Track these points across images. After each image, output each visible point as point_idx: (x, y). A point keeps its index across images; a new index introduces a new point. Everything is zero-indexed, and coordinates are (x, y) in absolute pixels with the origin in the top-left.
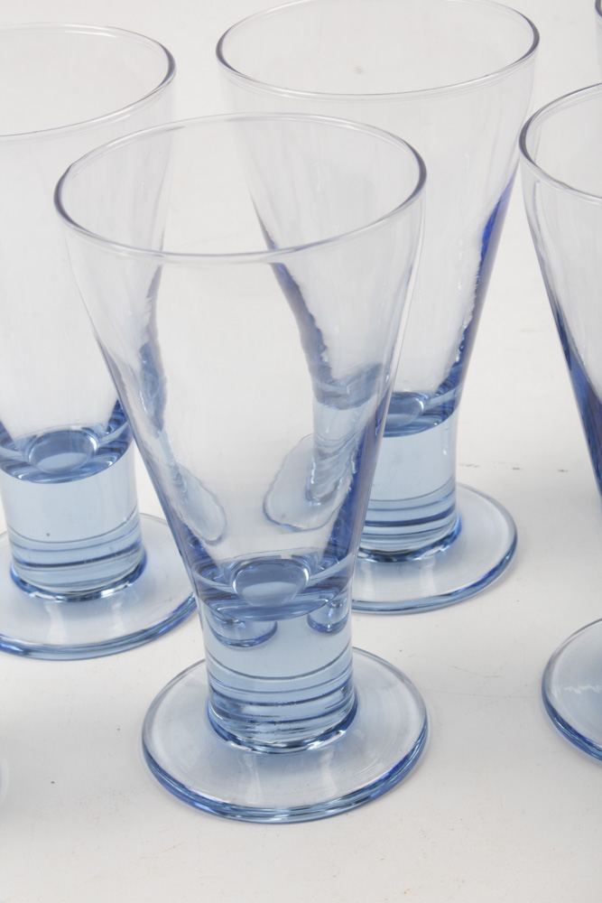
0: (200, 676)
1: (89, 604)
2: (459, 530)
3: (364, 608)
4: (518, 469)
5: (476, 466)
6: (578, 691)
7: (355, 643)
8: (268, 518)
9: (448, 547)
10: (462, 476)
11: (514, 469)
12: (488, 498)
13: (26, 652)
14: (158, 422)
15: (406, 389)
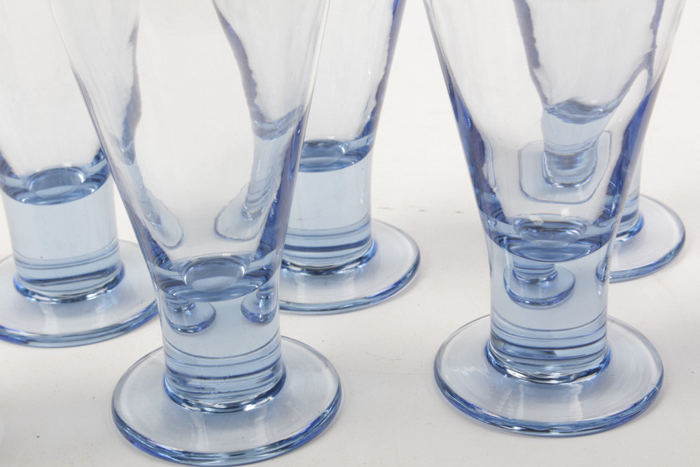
0: (160, 357)
1: (76, 305)
2: (373, 254)
4: (424, 211)
5: (391, 209)
6: (465, 373)
7: (282, 333)
8: (217, 233)
9: (364, 265)
10: (375, 214)
11: (421, 211)
12: (399, 230)
13: (25, 341)
14: (130, 156)
15: (331, 138)
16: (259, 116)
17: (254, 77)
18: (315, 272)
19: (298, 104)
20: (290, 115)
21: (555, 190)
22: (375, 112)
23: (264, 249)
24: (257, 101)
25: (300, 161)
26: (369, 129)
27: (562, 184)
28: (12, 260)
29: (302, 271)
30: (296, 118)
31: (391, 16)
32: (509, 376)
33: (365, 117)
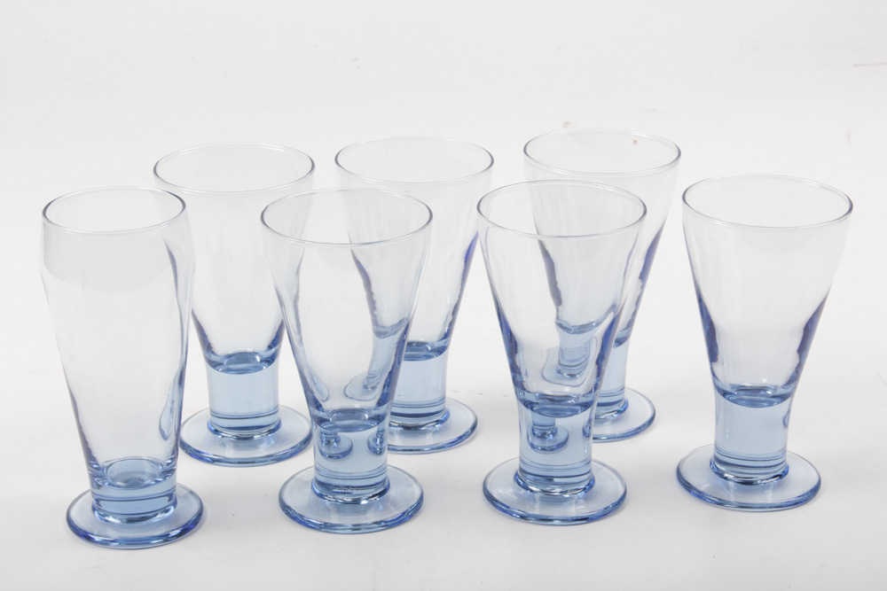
1: (246, 442)
2: (446, 419)
3: (393, 449)
7: (388, 462)
9: (439, 425)
10: (448, 395)
12: (465, 405)
13: (213, 461)
15: (422, 340)
16: (375, 322)
17: (375, 298)
18: (407, 428)
19: (406, 316)
20: (401, 322)
21: (563, 378)
22: (451, 324)
23: (381, 403)
24: (376, 313)
25: (404, 353)
26: (447, 335)
27: (569, 375)
28: (209, 410)
29: (399, 426)
30: (405, 324)
31: (463, 263)
32: (531, 491)
33: (444, 328)
